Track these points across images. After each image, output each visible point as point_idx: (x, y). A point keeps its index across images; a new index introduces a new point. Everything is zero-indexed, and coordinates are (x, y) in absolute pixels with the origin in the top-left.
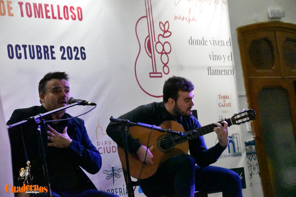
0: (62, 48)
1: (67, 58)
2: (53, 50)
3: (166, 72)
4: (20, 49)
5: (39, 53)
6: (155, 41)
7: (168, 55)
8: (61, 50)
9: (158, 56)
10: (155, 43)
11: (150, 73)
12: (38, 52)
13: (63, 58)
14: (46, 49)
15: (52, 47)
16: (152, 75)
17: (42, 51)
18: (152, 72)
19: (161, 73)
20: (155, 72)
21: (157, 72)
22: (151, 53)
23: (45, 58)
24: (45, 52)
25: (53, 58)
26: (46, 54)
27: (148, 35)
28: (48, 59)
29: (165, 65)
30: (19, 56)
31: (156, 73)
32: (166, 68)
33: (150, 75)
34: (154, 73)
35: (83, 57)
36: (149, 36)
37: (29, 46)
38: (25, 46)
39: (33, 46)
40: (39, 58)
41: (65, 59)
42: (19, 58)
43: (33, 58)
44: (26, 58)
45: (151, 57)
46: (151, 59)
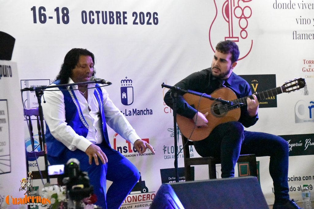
0: (135, 13)
1: (139, 23)
2: (126, 15)
3: (244, 36)
5: (112, 19)
6: (234, 6)
7: (247, 19)
8: (133, 16)
9: (235, 21)
10: (233, 8)
11: (225, 38)
12: (110, 17)
14: (118, 15)
15: (124, 13)
17: (115, 17)
18: (228, 36)
19: (238, 38)
20: (231, 36)
21: (234, 36)
22: (228, 17)
23: (117, 23)
24: (117, 17)
26: (119, 19)
28: (120, 23)
29: (243, 29)
31: (233, 37)
32: (244, 33)
34: (230, 37)
35: (156, 22)
36: (228, 1)
37: (103, 12)
38: (98, 13)
39: (106, 12)
40: (111, 23)
41: (137, 23)
42: (92, 23)
43: (105, 23)
44: (98, 23)
45: (229, 22)
46: (228, 23)
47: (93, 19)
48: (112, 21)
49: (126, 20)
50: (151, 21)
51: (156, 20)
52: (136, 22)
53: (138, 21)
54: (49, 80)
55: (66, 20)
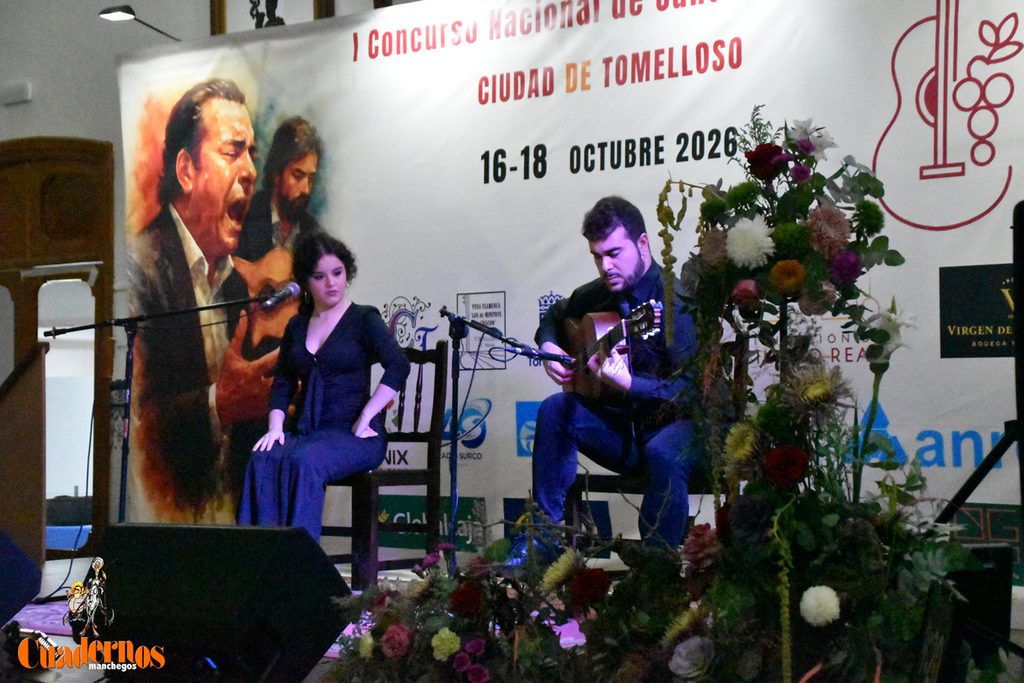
0: (683, 137)
1: (691, 158)
2: (661, 144)
3: (983, 158)
4: (593, 152)
5: (630, 156)
6: (955, 79)
7: (997, 110)
8: (679, 142)
9: (957, 120)
10: (951, 85)
11: (922, 169)
12: (628, 152)
13: (681, 158)
14: (645, 144)
15: (659, 138)
16: (926, 173)
17: (637, 151)
18: (932, 163)
19: (962, 165)
20: (940, 161)
21: (949, 161)
22: (934, 113)
23: (642, 164)
24: (643, 150)
25: (659, 161)
26: (645, 154)
27: (933, 65)
28: (648, 163)
29: (982, 140)
30: (589, 165)
31: (945, 165)
32: (982, 148)
33: (921, 173)
34: (935, 166)
35: (730, 150)
36: (935, 69)
37: (613, 144)
38: (602, 146)
39: (619, 143)
40: (629, 165)
41: (686, 159)
42: (589, 169)
43: (615, 166)
44: (602, 168)
45: (935, 125)
46: (932, 130)
47: (593, 162)
48: (630, 161)
49: (661, 155)
50: (720, 149)
51: (731, 145)
52: (684, 155)
53: (688, 152)
54: (504, 291)
55: (540, 169)
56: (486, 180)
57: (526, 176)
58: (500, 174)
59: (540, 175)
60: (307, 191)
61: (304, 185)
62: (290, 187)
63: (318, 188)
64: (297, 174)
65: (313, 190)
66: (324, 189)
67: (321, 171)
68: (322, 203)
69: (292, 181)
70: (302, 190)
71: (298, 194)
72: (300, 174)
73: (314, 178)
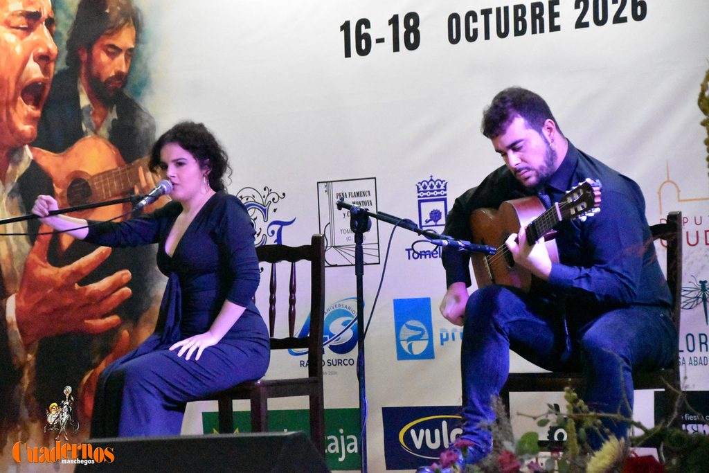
0: (580, 1)
1: (592, 23)
2: (556, 9)
4: (475, 20)
5: (520, 23)
8: (577, 6)
12: (517, 20)
13: (580, 25)
14: (538, 10)
15: (554, 3)
17: (528, 17)
23: (534, 32)
24: (534, 16)
25: (555, 29)
28: (542, 31)
30: (472, 35)
35: (639, 13)
37: (498, 10)
38: (486, 12)
39: (506, 9)
40: (519, 33)
41: (587, 25)
42: (472, 39)
43: (503, 35)
44: (487, 37)
47: (476, 31)
48: (520, 29)
49: (557, 21)
50: (627, 12)
51: (639, 8)
52: (584, 21)
53: (589, 18)
54: (375, 178)
55: (412, 40)
56: (348, 54)
57: (396, 48)
58: (363, 47)
59: (412, 46)
60: (124, 69)
61: (120, 64)
62: (102, 66)
63: (138, 66)
64: (110, 50)
65: (131, 68)
66: (145, 67)
67: (141, 46)
68: (144, 83)
69: (104, 58)
70: (119, 69)
71: (112, 74)
72: (114, 51)
73: (131, 54)
